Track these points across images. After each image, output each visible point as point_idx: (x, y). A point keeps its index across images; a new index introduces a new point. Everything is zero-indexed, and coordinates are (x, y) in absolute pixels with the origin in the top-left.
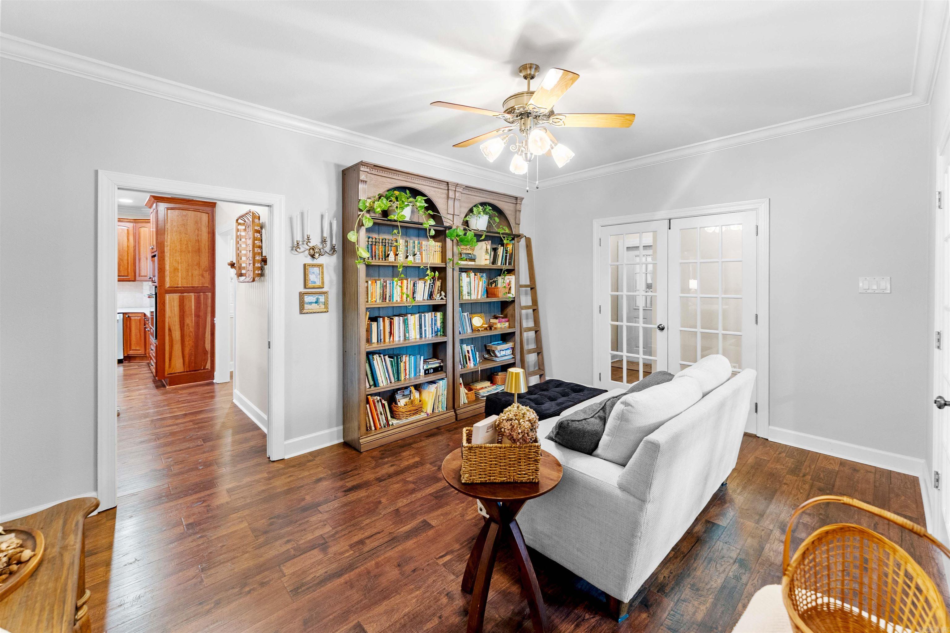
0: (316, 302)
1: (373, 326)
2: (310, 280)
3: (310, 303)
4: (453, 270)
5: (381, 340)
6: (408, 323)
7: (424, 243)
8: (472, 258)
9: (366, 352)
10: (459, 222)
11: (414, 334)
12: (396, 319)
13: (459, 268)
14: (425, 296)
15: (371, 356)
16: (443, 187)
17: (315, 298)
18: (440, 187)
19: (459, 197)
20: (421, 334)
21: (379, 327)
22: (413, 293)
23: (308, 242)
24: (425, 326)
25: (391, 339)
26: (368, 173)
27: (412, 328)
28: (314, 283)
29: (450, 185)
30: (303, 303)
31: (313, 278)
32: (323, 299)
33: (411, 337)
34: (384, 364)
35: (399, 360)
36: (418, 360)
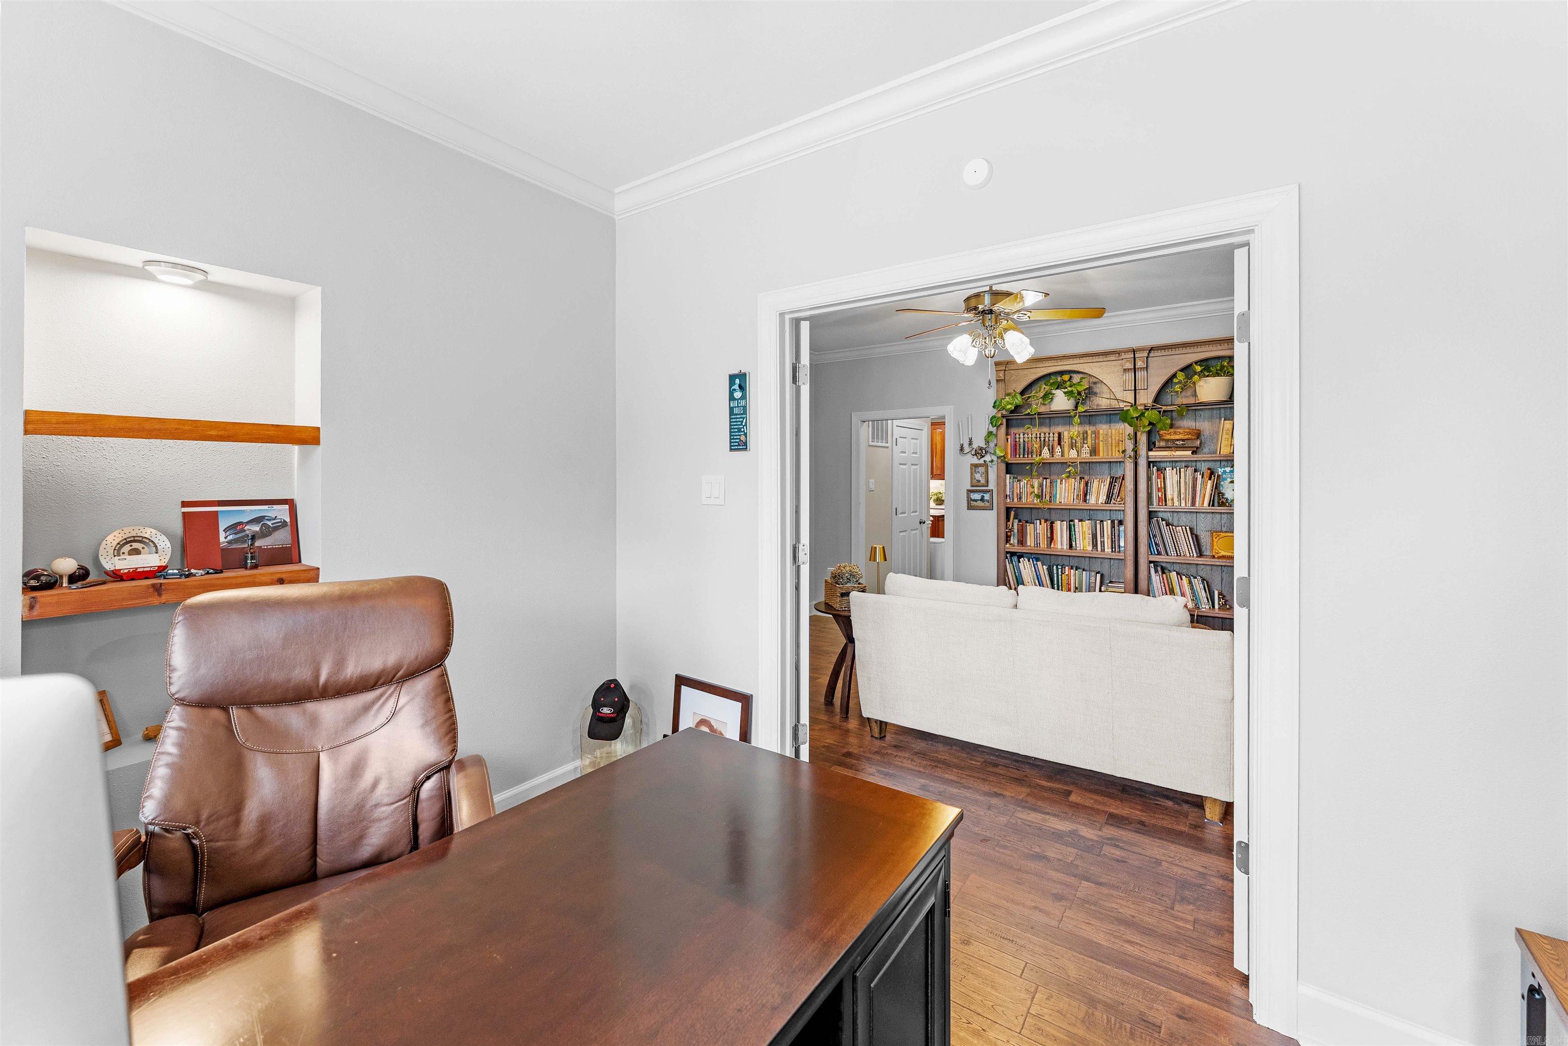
0: (981, 500)
1: (1028, 527)
2: (975, 479)
3: (976, 501)
4: (1136, 464)
5: (1037, 544)
6: (1074, 529)
7: (1101, 432)
8: (1186, 445)
9: (1007, 553)
10: (1146, 398)
11: (1083, 544)
12: (1058, 524)
13: (1149, 461)
14: (1103, 498)
15: (1015, 558)
16: (1113, 358)
17: (980, 496)
18: (1108, 359)
19: (1143, 364)
20: (1095, 545)
21: (1035, 529)
22: (1085, 495)
23: (970, 444)
24: (1102, 536)
25: (1052, 546)
26: (1005, 370)
27: (1081, 536)
28: (979, 481)
29: (1138, 352)
30: (969, 500)
31: (978, 476)
32: (987, 497)
33: (1078, 547)
34: (1034, 570)
35: (1060, 570)
36: (1093, 579)
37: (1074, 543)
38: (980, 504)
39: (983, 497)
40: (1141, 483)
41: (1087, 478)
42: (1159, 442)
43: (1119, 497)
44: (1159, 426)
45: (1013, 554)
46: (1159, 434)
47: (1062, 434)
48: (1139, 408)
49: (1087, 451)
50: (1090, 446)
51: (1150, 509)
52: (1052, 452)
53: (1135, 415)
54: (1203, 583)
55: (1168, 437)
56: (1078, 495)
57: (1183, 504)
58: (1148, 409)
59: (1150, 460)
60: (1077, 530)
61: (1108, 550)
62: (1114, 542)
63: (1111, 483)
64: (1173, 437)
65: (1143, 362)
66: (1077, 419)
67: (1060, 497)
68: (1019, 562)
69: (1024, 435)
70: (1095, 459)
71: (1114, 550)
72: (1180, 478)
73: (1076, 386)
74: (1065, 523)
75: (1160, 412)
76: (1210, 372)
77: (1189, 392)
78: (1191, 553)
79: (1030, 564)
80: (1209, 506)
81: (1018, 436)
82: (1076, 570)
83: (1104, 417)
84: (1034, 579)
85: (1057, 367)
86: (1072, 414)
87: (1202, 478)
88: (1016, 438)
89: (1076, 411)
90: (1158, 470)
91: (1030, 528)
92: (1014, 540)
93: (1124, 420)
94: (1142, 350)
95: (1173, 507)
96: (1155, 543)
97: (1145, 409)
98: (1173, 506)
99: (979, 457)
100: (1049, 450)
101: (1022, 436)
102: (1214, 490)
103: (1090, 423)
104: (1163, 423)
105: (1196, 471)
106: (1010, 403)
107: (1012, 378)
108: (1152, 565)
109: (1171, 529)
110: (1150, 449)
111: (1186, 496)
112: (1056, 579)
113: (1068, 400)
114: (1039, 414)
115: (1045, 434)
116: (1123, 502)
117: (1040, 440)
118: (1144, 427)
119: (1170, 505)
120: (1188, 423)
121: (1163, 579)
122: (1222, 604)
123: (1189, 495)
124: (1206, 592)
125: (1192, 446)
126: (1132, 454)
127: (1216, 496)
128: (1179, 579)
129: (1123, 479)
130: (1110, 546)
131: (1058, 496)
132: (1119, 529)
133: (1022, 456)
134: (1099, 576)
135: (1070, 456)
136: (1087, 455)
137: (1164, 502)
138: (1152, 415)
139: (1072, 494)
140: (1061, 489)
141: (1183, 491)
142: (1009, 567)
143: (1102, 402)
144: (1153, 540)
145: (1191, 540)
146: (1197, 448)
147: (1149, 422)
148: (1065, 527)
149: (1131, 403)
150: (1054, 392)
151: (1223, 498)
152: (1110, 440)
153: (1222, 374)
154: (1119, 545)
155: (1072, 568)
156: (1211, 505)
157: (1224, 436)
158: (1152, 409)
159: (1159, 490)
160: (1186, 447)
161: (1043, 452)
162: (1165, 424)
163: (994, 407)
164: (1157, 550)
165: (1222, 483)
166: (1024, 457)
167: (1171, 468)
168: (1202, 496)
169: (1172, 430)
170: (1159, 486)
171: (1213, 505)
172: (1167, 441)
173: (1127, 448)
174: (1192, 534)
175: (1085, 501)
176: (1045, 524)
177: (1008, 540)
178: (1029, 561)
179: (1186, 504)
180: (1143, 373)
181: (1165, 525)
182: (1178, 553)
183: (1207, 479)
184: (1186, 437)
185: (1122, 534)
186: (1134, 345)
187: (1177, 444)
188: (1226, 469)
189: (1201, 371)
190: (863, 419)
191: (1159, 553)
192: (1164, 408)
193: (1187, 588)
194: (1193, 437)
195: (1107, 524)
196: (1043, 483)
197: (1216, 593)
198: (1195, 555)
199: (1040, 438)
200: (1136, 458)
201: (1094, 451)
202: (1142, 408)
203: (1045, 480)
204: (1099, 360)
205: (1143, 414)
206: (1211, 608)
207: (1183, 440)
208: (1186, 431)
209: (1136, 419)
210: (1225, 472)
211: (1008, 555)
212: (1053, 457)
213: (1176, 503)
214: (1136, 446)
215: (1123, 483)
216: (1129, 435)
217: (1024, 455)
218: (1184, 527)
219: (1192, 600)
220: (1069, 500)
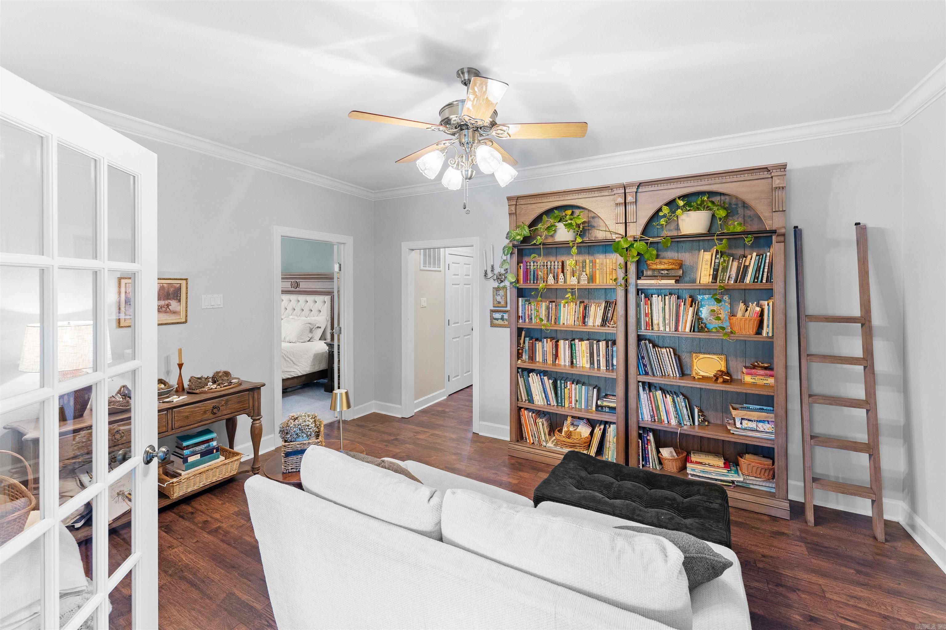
0: (501, 319)
1: (537, 345)
2: (496, 300)
3: (497, 319)
4: (626, 291)
5: (545, 361)
6: (575, 349)
7: (598, 261)
8: (670, 275)
9: (518, 368)
10: (635, 230)
11: (583, 361)
12: (561, 343)
13: (638, 289)
14: (599, 321)
15: (525, 373)
16: (607, 194)
17: (500, 315)
18: (602, 194)
19: (632, 199)
20: (592, 363)
21: (543, 348)
22: (584, 317)
23: (492, 271)
24: (598, 355)
25: (557, 362)
26: (516, 205)
27: (581, 354)
28: (499, 303)
29: (628, 188)
30: (492, 319)
31: (499, 298)
32: (506, 316)
33: (578, 364)
34: (541, 384)
35: (563, 385)
36: (591, 393)
37: (574, 361)
38: (500, 322)
39: (503, 316)
40: (631, 309)
41: (586, 301)
42: (647, 271)
43: (612, 321)
44: (646, 257)
45: (524, 370)
46: (647, 264)
47: (565, 262)
48: (629, 239)
49: (585, 279)
50: (588, 273)
51: (639, 333)
52: (556, 278)
53: (625, 246)
54: (685, 402)
55: (654, 267)
56: (578, 318)
57: (668, 330)
58: (637, 241)
59: (639, 287)
60: (577, 349)
61: (603, 367)
62: (608, 361)
63: (606, 308)
64: (659, 267)
65: (633, 197)
66: (574, 250)
67: (564, 319)
68: (529, 377)
69: (534, 263)
70: (592, 286)
71: (608, 368)
72: (665, 305)
73: (575, 219)
74: (567, 342)
75: (647, 243)
76: (691, 207)
77: (673, 226)
78: (674, 373)
79: (538, 378)
80: (690, 331)
81: (528, 264)
82: (577, 384)
83: (601, 247)
84: (541, 392)
85: (560, 202)
86: (571, 244)
87: (684, 305)
88: (527, 266)
89: (574, 242)
90: (645, 297)
91: (539, 345)
92: (525, 357)
93: (616, 251)
94: (631, 185)
95: (659, 332)
96: (644, 364)
97: (634, 241)
98: (659, 330)
99: (500, 282)
100: (554, 277)
101: (532, 264)
102: (694, 317)
103: (589, 253)
104: (650, 253)
105: (678, 298)
106: (519, 234)
107: (522, 212)
108: (640, 384)
109: (657, 351)
110: (638, 278)
111: (670, 322)
112: (559, 392)
113: (568, 232)
114: (544, 244)
115: (551, 262)
116: (615, 325)
117: (547, 268)
118: (633, 257)
119: (656, 329)
120: (672, 255)
121: (650, 397)
122: (702, 421)
123: (673, 320)
124: (687, 410)
125: (675, 275)
126: (623, 282)
127: (697, 321)
128: (664, 397)
129: (615, 304)
130: (605, 365)
131: (562, 318)
132: (612, 350)
133: (532, 282)
134: (595, 390)
135: (571, 283)
136: (585, 282)
137: (651, 327)
138: (640, 246)
139: (574, 317)
140: (564, 312)
141: (667, 316)
142: (521, 381)
143: (600, 235)
144: (641, 361)
145: (674, 360)
146: (680, 277)
147: (638, 252)
148: (567, 346)
149: (622, 235)
150: (557, 224)
151: (702, 323)
152: (605, 268)
153: (702, 209)
154: (613, 364)
155: (573, 383)
156: (692, 330)
157: (704, 266)
158: (640, 240)
159: (646, 315)
160: (670, 276)
161: (549, 278)
162: (651, 255)
163: (507, 238)
164: (645, 371)
165: (701, 309)
166: (534, 283)
167: (657, 296)
168: (684, 321)
169: (658, 261)
170: (647, 312)
171: (694, 331)
172: (654, 270)
173: (619, 277)
174: (675, 354)
175: (584, 322)
176: (551, 343)
177: (519, 356)
178: (537, 375)
179: (670, 329)
180: (632, 206)
181: (651, 347)
182: (663, 373)
183: (689, 306)
184: (670, 267)
185: (615, 354)
186: (625, 181)
187: (662, 274)
188: (704, 296)
189: (684, 206)
190: (411, 248)
191: (647, 374)
192: (651, 240)
193: (670, 406)
194: (676, 267)
195: (602, 344)
196: (549, 306)
197: (696, 410)
198: (678, 376)
199: (547, 265)
200: (626, 286)
201: (592, 279)
202: (632, 239)
203: (551, 303)
204: (594, 195)
205: (632, 245)
206: (692, 425)
207: (667, 270)
208: (670, 261)
209: (625, 250)
210: (703, 299)
211: (520, 370)
212: (557, 283)
213: (662, 328)
214: (626, 275)
215: (616, 308)
216: (620, 265)
217: (534, 281)
218: (668, 350)
219: (675, 417)
220: (571, 322)
